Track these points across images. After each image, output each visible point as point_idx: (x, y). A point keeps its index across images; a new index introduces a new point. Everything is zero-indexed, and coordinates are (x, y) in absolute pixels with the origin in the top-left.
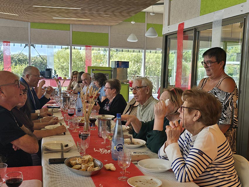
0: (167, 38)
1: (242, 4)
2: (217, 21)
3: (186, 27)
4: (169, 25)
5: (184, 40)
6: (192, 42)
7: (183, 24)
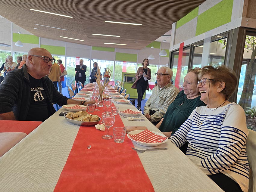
0: (172, 54)
1: (227, 24)
2: (208, 38)
3: (185, 45)
4: (174, 44)
5: (183, 55)
6: (189, 57)
7: (183, 44)
